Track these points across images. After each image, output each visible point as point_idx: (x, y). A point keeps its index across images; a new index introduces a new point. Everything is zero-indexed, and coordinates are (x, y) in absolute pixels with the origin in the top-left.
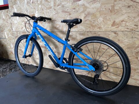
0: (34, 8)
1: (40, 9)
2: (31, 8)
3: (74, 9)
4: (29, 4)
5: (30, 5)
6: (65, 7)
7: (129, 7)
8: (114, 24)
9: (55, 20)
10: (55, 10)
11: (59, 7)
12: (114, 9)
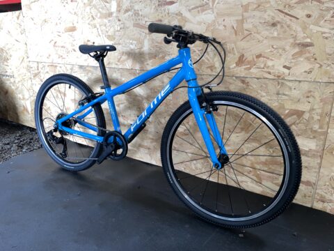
0: (75, 13)
1: (88, 15)
2: (70, 12)
3: (160, 21)
5: (66, 4)
6: (142, 16)
8: (241, 61)
10: (119, 20)
11: (127, 14)
12: (243, 28)
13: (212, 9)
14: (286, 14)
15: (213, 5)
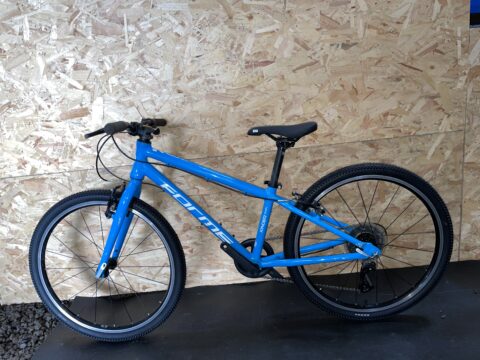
0: (85, 88)
1: (115, 88)
2: (71, 86)
3: (251, 87)
4: (58, 72)
5: (62, 75)
6: (220, 82)
7: (398, 80)
8: (367, 122)
9: (184, 125)
10: (179, 92)
11: (194, 82)
12: (364, 85)
13: (324, 66)
14: (411, 67)
15: (325, 62)
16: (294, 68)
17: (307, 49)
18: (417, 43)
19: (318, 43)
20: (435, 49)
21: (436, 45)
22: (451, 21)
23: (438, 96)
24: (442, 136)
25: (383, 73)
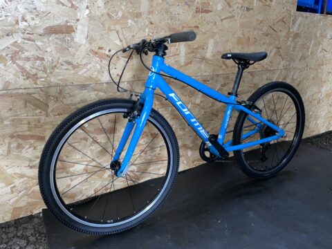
3: (197, 27)
7: (267, 35)
13: (237, 20)
14: (273, 29)
16: (222, 18)
17: (230, 6)
18: (276, 15)
19: (235, 4)
20: (282, 20)
21: (283, 18)
22: (291, 5)
23: (280, 48)
24: (279, 72)
25: (262, 30)
